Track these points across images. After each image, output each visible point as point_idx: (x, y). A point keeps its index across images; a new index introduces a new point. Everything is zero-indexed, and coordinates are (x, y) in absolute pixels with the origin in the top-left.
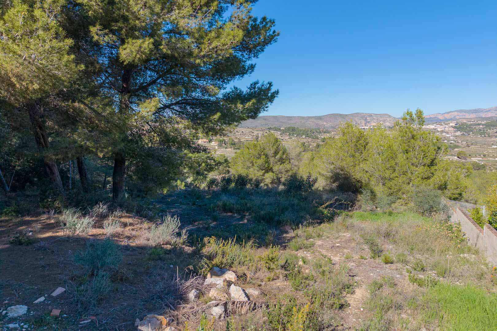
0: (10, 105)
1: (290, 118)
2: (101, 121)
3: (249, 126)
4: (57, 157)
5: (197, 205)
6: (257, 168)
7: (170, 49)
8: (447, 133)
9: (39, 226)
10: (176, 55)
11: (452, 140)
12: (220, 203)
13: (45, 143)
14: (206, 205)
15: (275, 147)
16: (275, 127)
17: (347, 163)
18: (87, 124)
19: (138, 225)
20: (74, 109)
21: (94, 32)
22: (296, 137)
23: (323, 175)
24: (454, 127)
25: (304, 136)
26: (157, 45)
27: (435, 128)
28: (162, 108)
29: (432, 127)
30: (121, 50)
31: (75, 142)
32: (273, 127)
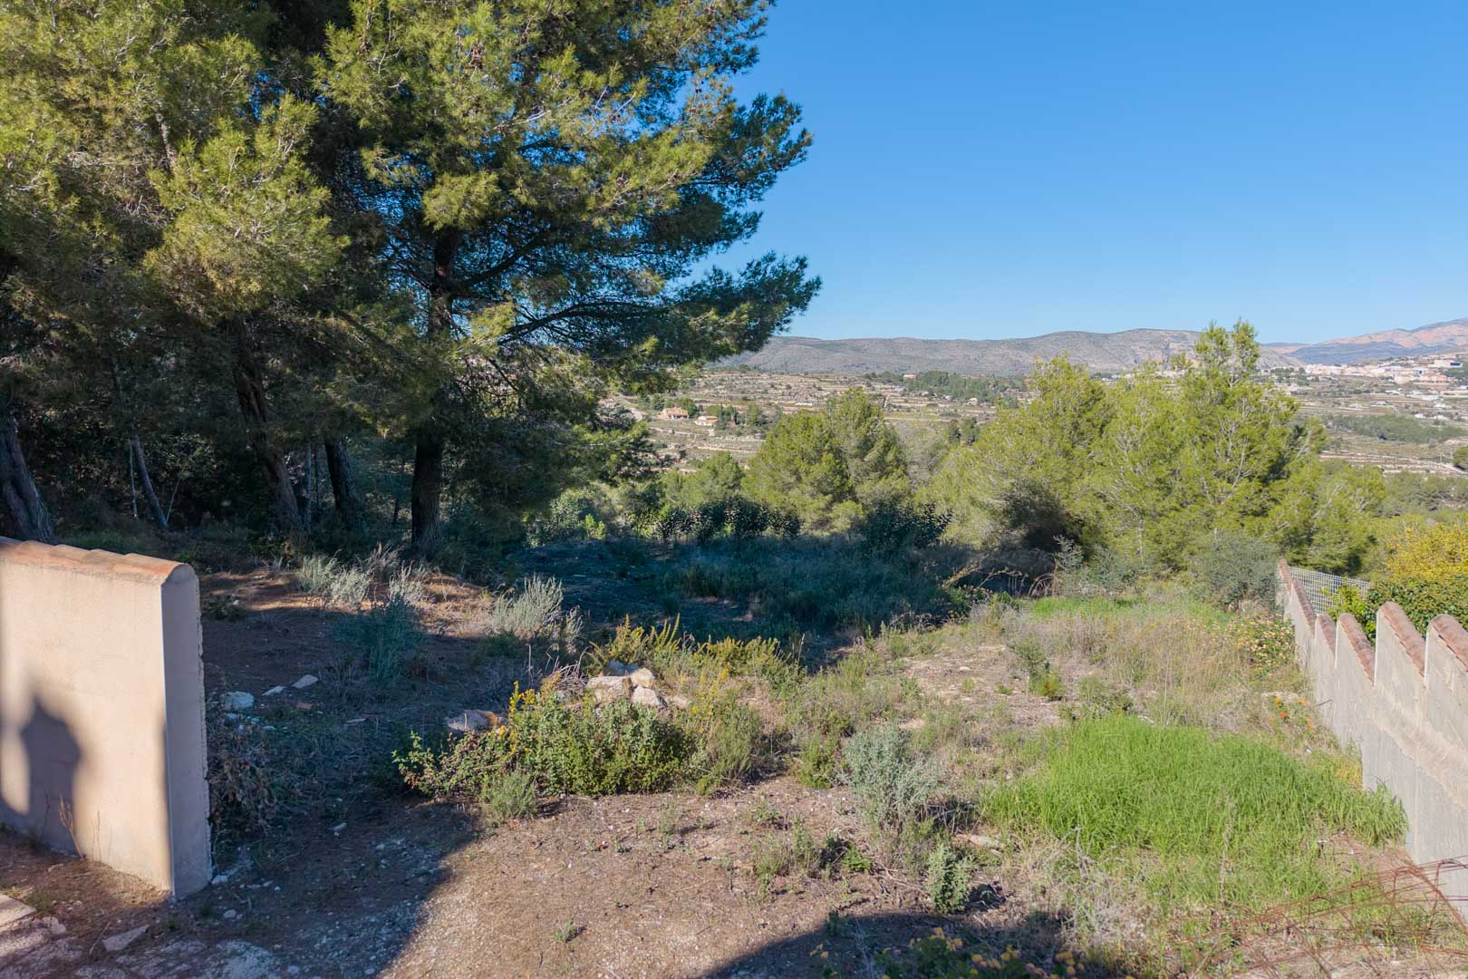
0: (198, 323)
1: (932, 345)
2: (385, 357)
3: (809, 370)
4: (292, 436)
5: (630, 576)
6: (810, 488)
7: (534, 195)
8: (1426, 390)
9: (253, 590)
10: (551, 207)
11: (1439, 413)
12: (689, 573)
13: (259, 408)
14: (653, 577)
15: (863, 429)
16: (887, 372)
17: (1047, 473)
18: (353, 363)
19: (467, 601)
20: (327, 330)
21: (370, 160)
22: (952, 401)
23: (983, 506)
24: (1449, 373)
25: (974, 400)
26: (505, 185)
27: (1385, 375)
28: (526, 326)
29: (1376, 371)
30: (426, 200)
31: (330, 402)
32: (882, 372)
